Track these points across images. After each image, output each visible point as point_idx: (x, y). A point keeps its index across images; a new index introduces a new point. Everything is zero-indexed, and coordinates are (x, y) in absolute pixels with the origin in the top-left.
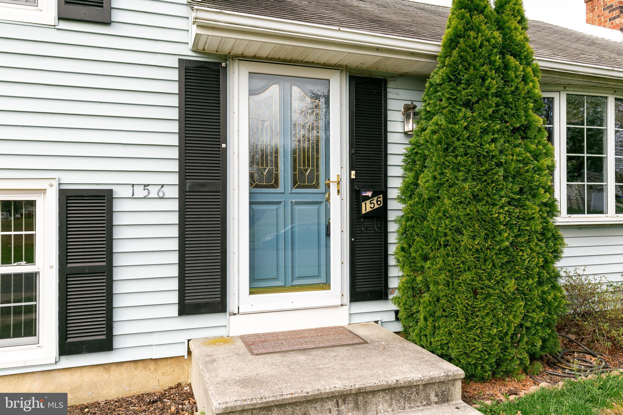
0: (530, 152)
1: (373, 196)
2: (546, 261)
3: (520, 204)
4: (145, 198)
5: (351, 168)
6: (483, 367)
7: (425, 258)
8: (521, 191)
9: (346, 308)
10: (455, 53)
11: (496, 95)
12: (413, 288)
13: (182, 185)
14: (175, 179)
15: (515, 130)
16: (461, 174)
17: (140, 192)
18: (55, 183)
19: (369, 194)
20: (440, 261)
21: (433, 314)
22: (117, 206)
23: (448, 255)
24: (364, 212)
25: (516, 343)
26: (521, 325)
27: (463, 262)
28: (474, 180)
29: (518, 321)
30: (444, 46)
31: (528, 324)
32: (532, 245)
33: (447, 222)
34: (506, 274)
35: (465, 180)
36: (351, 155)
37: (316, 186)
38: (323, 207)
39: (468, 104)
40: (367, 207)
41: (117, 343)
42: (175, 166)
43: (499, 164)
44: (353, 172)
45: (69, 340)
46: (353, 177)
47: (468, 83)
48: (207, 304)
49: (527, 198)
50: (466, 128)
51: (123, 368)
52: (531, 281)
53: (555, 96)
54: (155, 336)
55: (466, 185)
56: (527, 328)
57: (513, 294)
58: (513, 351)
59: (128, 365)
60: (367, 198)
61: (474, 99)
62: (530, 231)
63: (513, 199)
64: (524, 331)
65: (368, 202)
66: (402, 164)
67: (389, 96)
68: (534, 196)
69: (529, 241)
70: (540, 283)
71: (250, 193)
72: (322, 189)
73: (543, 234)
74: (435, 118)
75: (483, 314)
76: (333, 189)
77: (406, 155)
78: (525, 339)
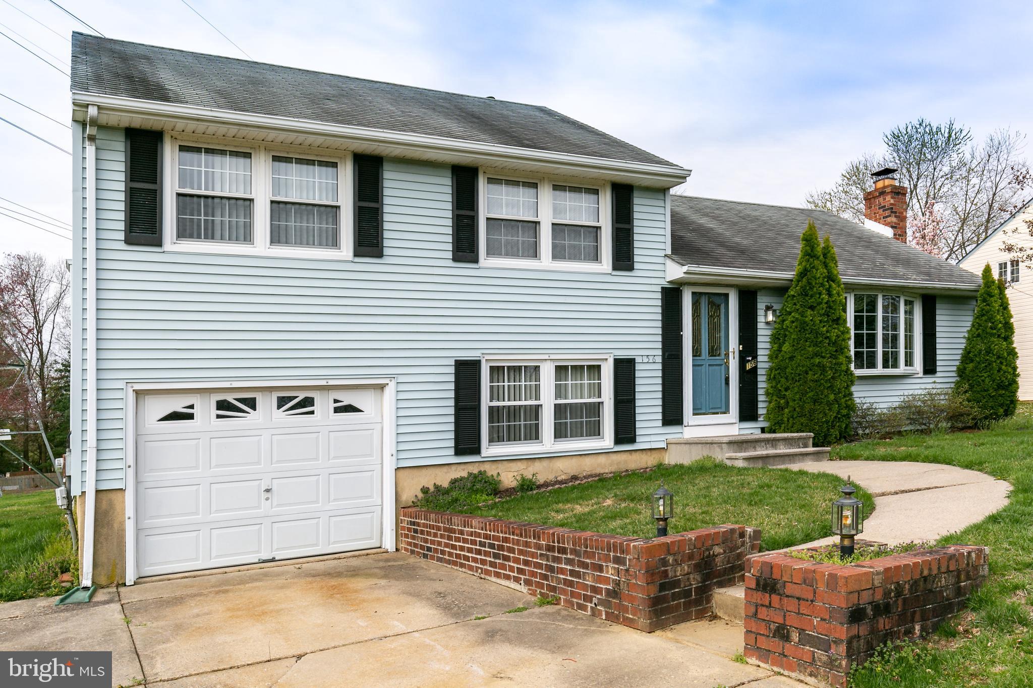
0: (840, 331)
1: (752, 360)
2: (847, 385)
3: (836, 358)
4: (648, 363)
5: (740, 344)
6: (818, 438)
7: (786, 390)
8: (836, 351)
9: (737, 425)
10: (804, 280)
11: (826, 303)
12: (779, 407)
13: (663, 356)
14: (660, 352)
15: (833, 321)
16: (808, 343)
17: (646, 360)
18: (612, 355)
19: (750, 358)
20: (796, 389)
21: (792, 417)
22: (638, 367)
23: (800, 385)
24: (747, 369)
25: (833, 427)
26: (836, 417)
27: (808, 388)
28: (814, 346)
29: (835, 414)
30: (797, 275)
31: (839, 416)
32: (841, 377)
33: (801, 368)
34: (829, 392)
35: (809, 347)
36: (740, 337)
37: (719, 355)
38: (723, 367)
39: (812, 308)
40: (749, 366)
41: (638, 439)
42: (660, 345)
43: (827, 338)
44: (741, 346)
45: (619, 436)
46: (741, 349)
47: (812, 296)
48: (674, 420)
49: (839, 355)
50: (811, 320)
51: (638, 453)
52: (840, 395)
53: (848, 295)
54: (652, 436)
55: (811, 349)
56: (839, 418)
57: (832, 401)
58: (832, 430)
59: (639, 452)
60: (749, 361)
61: (815, 305)
62: (841, 371)
63: (832, 355)
64: (837, 420)
65: (749, 363)
66: (769, 340)
67: (758, 300)
68: (842, 353)
69: (840, 376)
70: (845, 396)
71: (693, 360)
72: (723, 356)
73: (846, 372)
74: (793, 314)
75: (818, 412)
76: (731, 355)
77: (772, 335)
78: (838, 424)
